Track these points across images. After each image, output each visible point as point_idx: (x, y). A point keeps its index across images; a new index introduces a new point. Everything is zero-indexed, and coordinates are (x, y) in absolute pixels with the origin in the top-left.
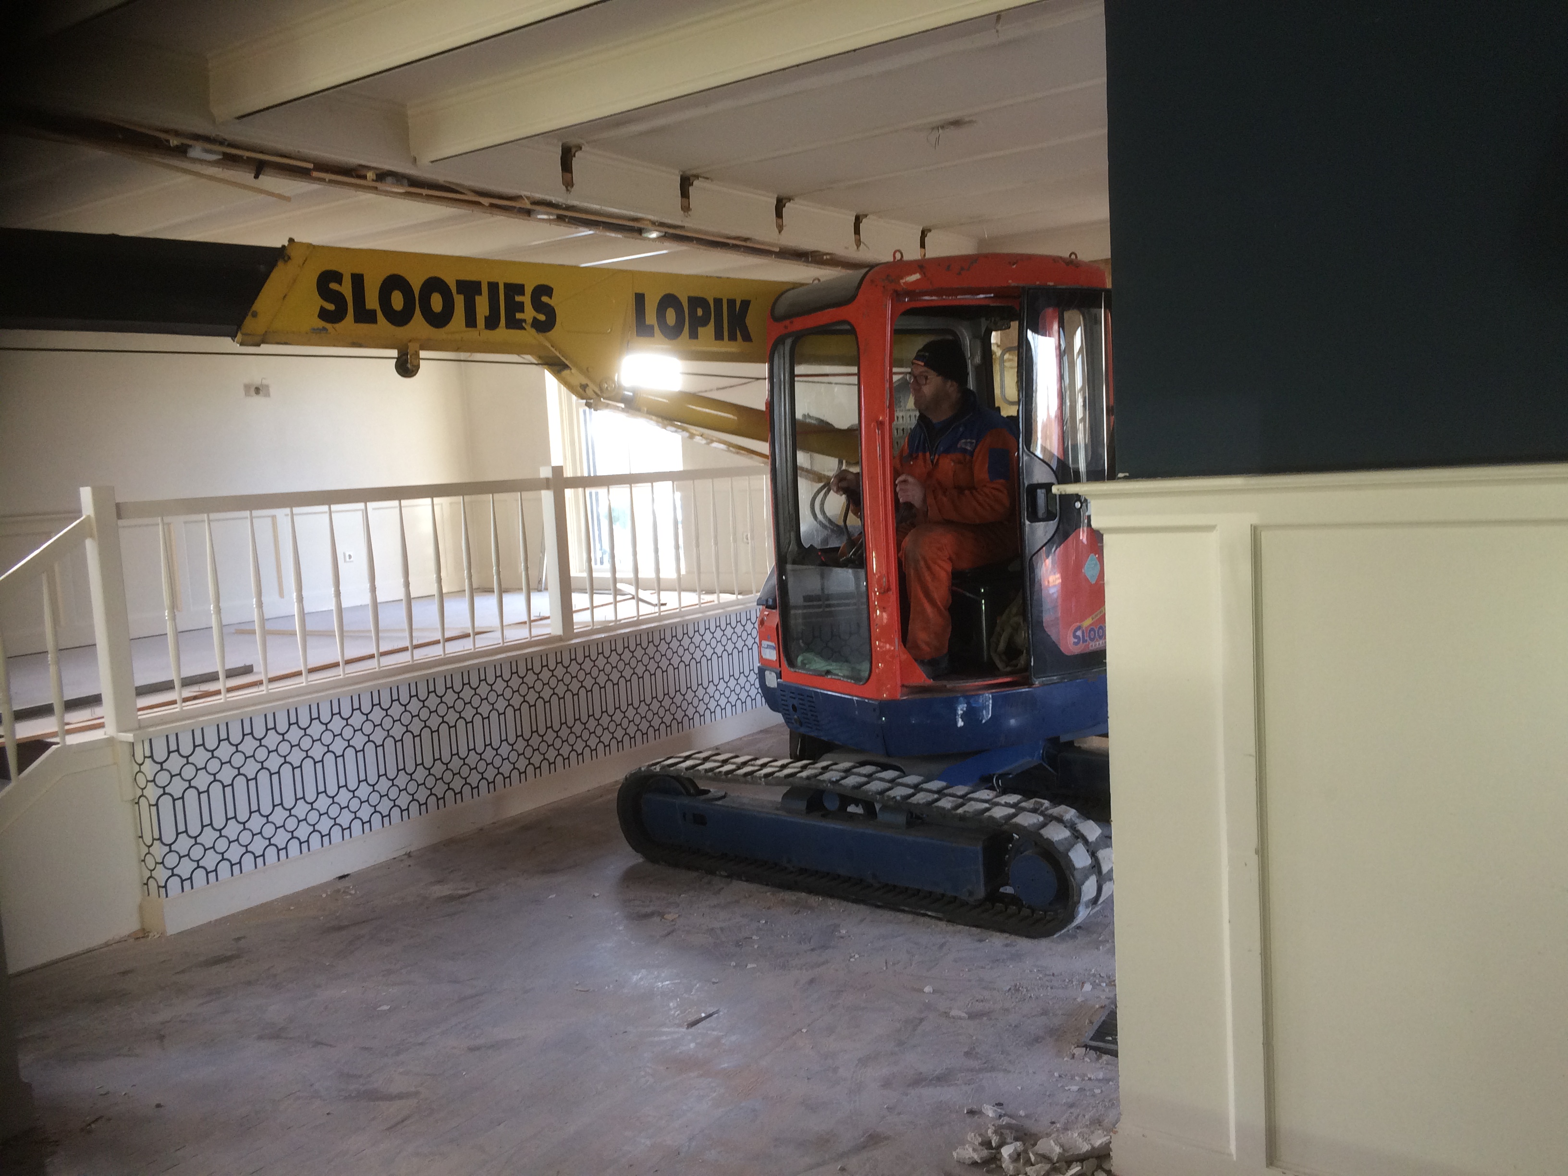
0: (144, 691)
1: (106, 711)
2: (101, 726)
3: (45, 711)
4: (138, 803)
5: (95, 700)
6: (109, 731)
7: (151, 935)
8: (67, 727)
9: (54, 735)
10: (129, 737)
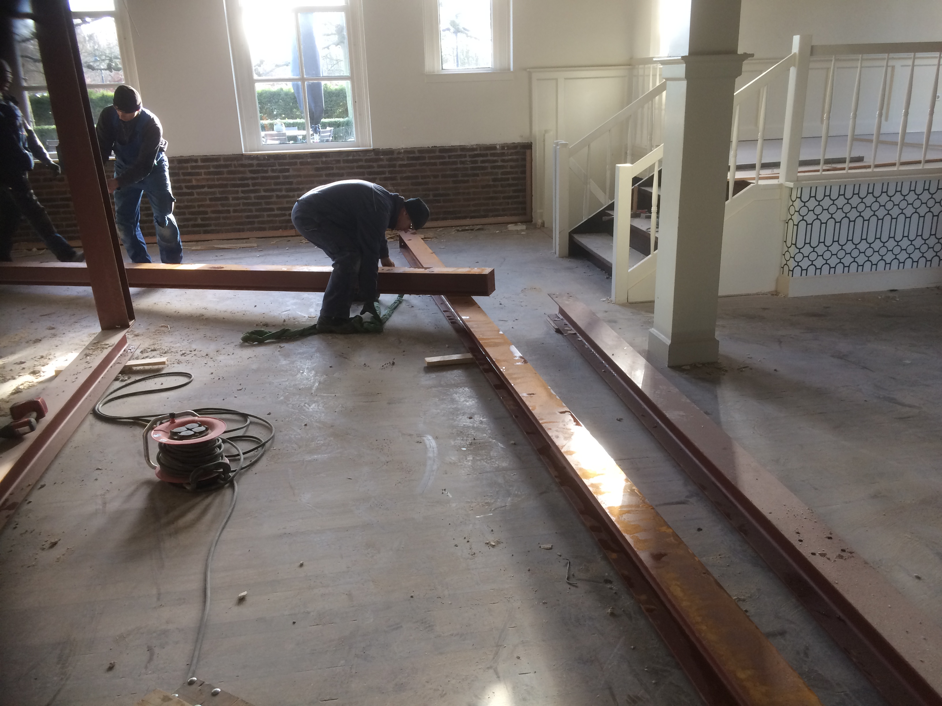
0: (804, 163)
1: (782, 171)
2: (777, 178)
3: (752, 167)
4: (787, 223)
5: (777, 165)
6: (782, 180)
7: (780, 295)
8: (760, 176)
9: (753, 179)
10: (791, 185)
